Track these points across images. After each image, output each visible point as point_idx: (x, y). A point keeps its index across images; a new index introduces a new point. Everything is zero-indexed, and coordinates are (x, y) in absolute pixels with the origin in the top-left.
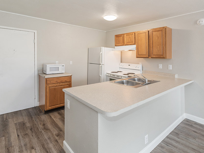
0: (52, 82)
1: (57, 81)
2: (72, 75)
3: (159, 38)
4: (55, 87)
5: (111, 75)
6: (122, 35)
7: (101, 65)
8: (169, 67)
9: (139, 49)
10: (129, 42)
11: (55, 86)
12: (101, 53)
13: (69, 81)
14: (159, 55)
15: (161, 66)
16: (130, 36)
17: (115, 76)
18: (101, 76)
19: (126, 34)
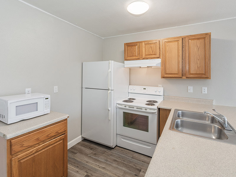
0: (26, 144)
1: (38, 139)
2: (68, 117)
3: (200, 50)
4: (33, 156)
5: (125, 107)
6: (138, 44)
7: (109, 91)
8: (203, 90)
9: (167, 66)
10: (149, 55)
11: (34, 152)
12: (109, 71)
13: (63, 130)
14: (199, 74)
15: (191, 89)
16: (152, 45)
17: (133, 108)
18: (110, 109)
19: (145, 42)
